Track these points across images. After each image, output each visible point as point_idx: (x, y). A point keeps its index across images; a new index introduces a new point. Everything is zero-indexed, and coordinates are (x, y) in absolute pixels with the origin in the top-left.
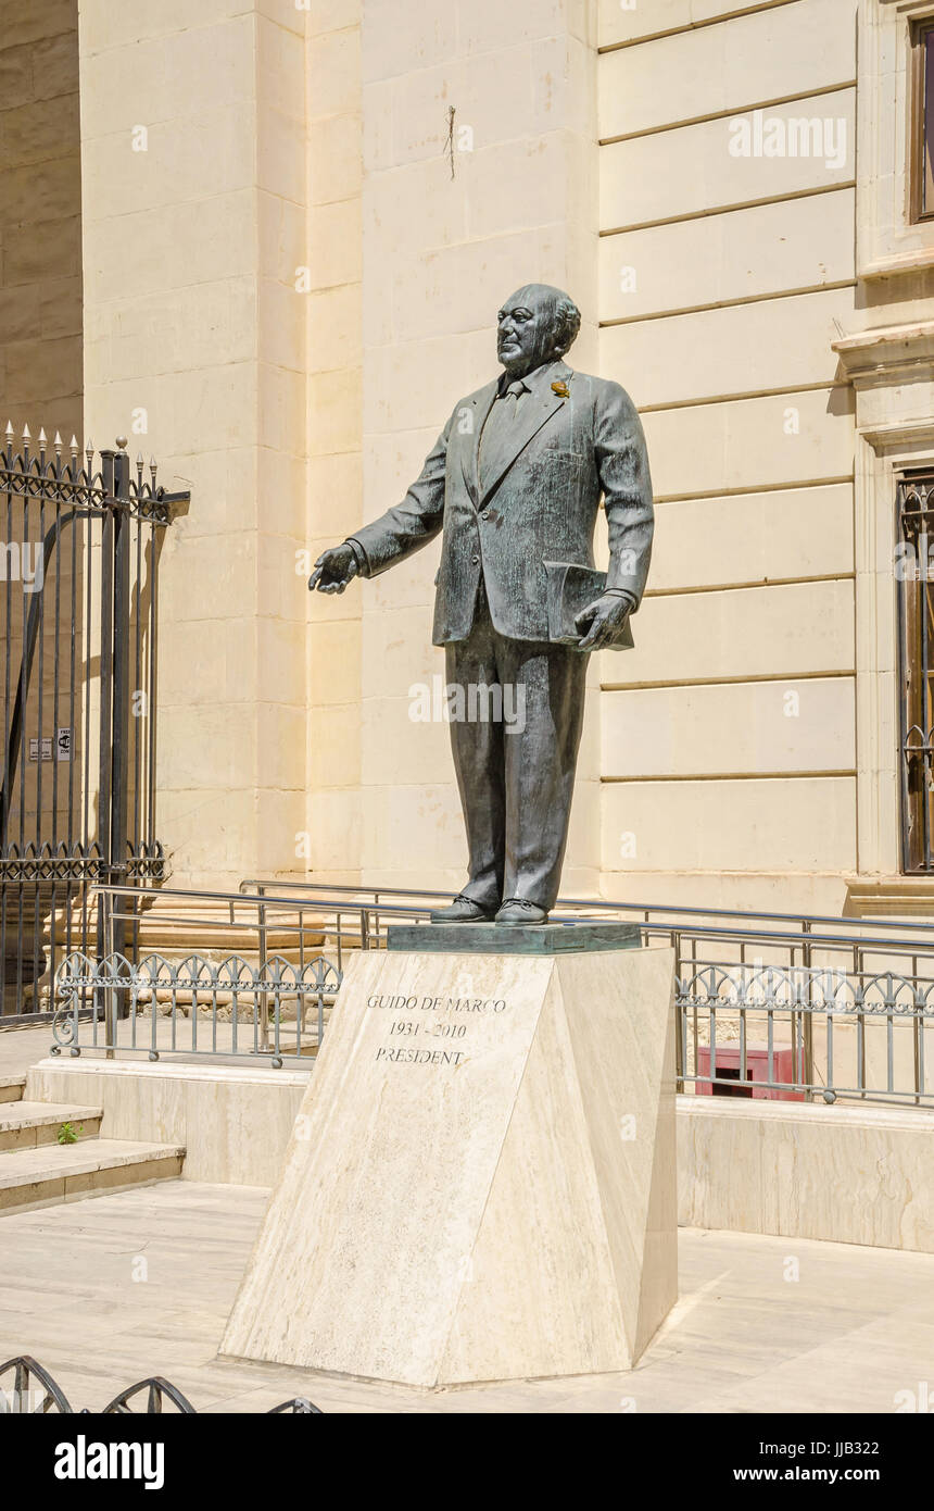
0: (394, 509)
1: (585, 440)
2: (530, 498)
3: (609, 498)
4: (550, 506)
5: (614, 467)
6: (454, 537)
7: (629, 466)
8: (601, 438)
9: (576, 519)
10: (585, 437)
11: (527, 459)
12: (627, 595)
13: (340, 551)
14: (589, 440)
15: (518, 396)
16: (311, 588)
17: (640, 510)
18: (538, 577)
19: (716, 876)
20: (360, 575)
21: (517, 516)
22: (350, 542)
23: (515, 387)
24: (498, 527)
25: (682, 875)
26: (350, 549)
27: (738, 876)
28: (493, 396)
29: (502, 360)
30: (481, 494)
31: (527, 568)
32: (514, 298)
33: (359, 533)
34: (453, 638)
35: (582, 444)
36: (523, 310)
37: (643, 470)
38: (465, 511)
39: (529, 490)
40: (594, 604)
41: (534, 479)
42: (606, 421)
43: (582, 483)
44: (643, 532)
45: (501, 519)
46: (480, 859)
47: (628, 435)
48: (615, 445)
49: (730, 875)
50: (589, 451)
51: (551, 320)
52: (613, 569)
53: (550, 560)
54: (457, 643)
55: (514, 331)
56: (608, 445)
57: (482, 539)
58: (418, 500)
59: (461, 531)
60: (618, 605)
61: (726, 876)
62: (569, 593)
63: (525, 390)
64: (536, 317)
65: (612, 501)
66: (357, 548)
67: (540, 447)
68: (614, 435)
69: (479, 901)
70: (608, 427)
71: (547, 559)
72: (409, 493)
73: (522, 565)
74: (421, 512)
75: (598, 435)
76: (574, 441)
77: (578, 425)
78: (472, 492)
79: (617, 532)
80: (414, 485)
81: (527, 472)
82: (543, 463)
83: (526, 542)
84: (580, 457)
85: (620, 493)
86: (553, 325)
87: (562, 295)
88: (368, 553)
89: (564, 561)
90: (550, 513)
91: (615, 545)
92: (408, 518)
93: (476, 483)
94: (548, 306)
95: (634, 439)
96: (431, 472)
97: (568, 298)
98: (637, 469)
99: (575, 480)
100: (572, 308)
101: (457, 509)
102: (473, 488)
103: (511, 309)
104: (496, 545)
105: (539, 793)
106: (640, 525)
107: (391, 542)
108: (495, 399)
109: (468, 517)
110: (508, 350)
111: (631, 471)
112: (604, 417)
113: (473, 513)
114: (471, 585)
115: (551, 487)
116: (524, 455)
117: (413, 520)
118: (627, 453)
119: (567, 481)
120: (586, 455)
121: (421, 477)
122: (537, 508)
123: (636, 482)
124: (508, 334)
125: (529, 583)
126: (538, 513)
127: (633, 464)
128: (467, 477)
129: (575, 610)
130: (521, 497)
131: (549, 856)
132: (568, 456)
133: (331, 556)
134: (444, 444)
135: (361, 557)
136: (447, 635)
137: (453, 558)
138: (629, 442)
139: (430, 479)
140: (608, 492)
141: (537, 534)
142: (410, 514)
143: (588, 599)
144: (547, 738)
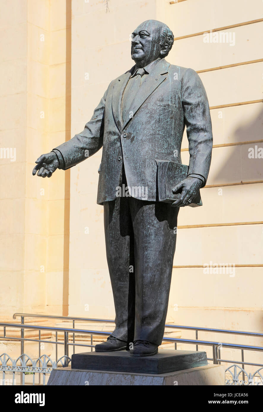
0: (78, 135)
1: (177, 98)
2: (148, 126)
3: (189, 128)
4: (159, 131)
5: (192, 112)
6: (109, 148)
7: (199, 111)
8: (185, 97)
9: (172, 138)
10: (177, 96)
11: (147, 106)
12: (200, 177)
13: (50, 155)
14: (179, 98)
15: (142, 75)
16: (34, 174)
17: (206, 134)
18: (152, 168)
19: (222, 310)
20: (60, 168)
21: (141, 136)
22: (55, 151)
23: (140, 71)
24: (132, 141)
25: (207, 309)
26: (54, 154)
27: (232, 310)
28: (129, 76)
29: (134, 58)
30: (123, 125)
31: (147, 163)
32: (140, 27)
33: (59, 147)
34: (107, 200)
35: (175, 99)
36: (145, 32)
37: (207, 114)
38: (115, 134)
39: (149, 122)
40: (182, 182)
41: (151, 117)
42: (188, 88)
43: (175, 120)
44: (207, 145)
45: (134, 137)
46: (121, 316)
47: (199, 95)
48: (193, 100)
49: (228, 310)
50: (179, 103)
51: (159, 37)
52: (192, 164)
53: (159, 159)
54: (109, 202)
55: (140, 43)
56: (188, 100)
57: (123, 148)
58: (90, 130)
59: (113, 144)
60: (195, 183)
61: (226, 310)
62: (169, 175)
63: (146, 73)
64: (151, 35)
65: (191, 129)
66: (58, 154)
67: (154, 100)
68: (192, 95)
69: (121, 339)
70: (189, 91)
71: (157, 158)
72: (86, 127)
73: (144, 162)
74: (92, 136)
75: (184, 95)
76: (171, 98)
77: (174, 90)
78: (118, 124)
79: (193, 145)
80: (89, 123)
81: (147, 113)
82: (155, 108)
83: (147, 149)
84: (175, 106)
85: (195, 125)
86: (160, 40)
87: (165, 25)
88: (64, 156)
89: (166, 159)
90: (159, 134)
91: (192, 152)
92: (85, 139)
93: (120, 119)
94: (158, 31)
95: (203, 97)
96: (97, 116)
97: (168, 27)
98: (204, 112)
99: (172, 118)
100: (170, 32)
101: (110, 133)
102: (119, 122)
103: (138, 31)
104: (131, 151)
105: (153, 282)
106: (206, 141)
107: (76, 151)
108: (130, 78)
109: (116, 137)
110: (137, 53)
111: (201, 114)
112: (187, 86)
113: (119, 135)
114: (118, 172)
115: (159, 121)
116: (145, 105)
117: (88, 141)
118: (199, 104)
119: (168, 118)
120: (177, 106)
121: (92, 119)
122: (152, 132)
123: (203, 119)
124: (137, 44)
125: (148, 171)
126: (152, 135)
127: (202, 110)
128: (115, 116)
129: (172, 185)
130: (144, 126)
131: (158, 316)
132: (169, 105)
133: (44, 158)
134: (104, 102)
135: (60, 158)
136: (105, 198)
137: (108, 158)
138: (200, 99)
139: (97, 120)
140: (188, 124)
141: (152, 145)
142: (86, 137)
143: (179, 180)
144: (157, 253)
